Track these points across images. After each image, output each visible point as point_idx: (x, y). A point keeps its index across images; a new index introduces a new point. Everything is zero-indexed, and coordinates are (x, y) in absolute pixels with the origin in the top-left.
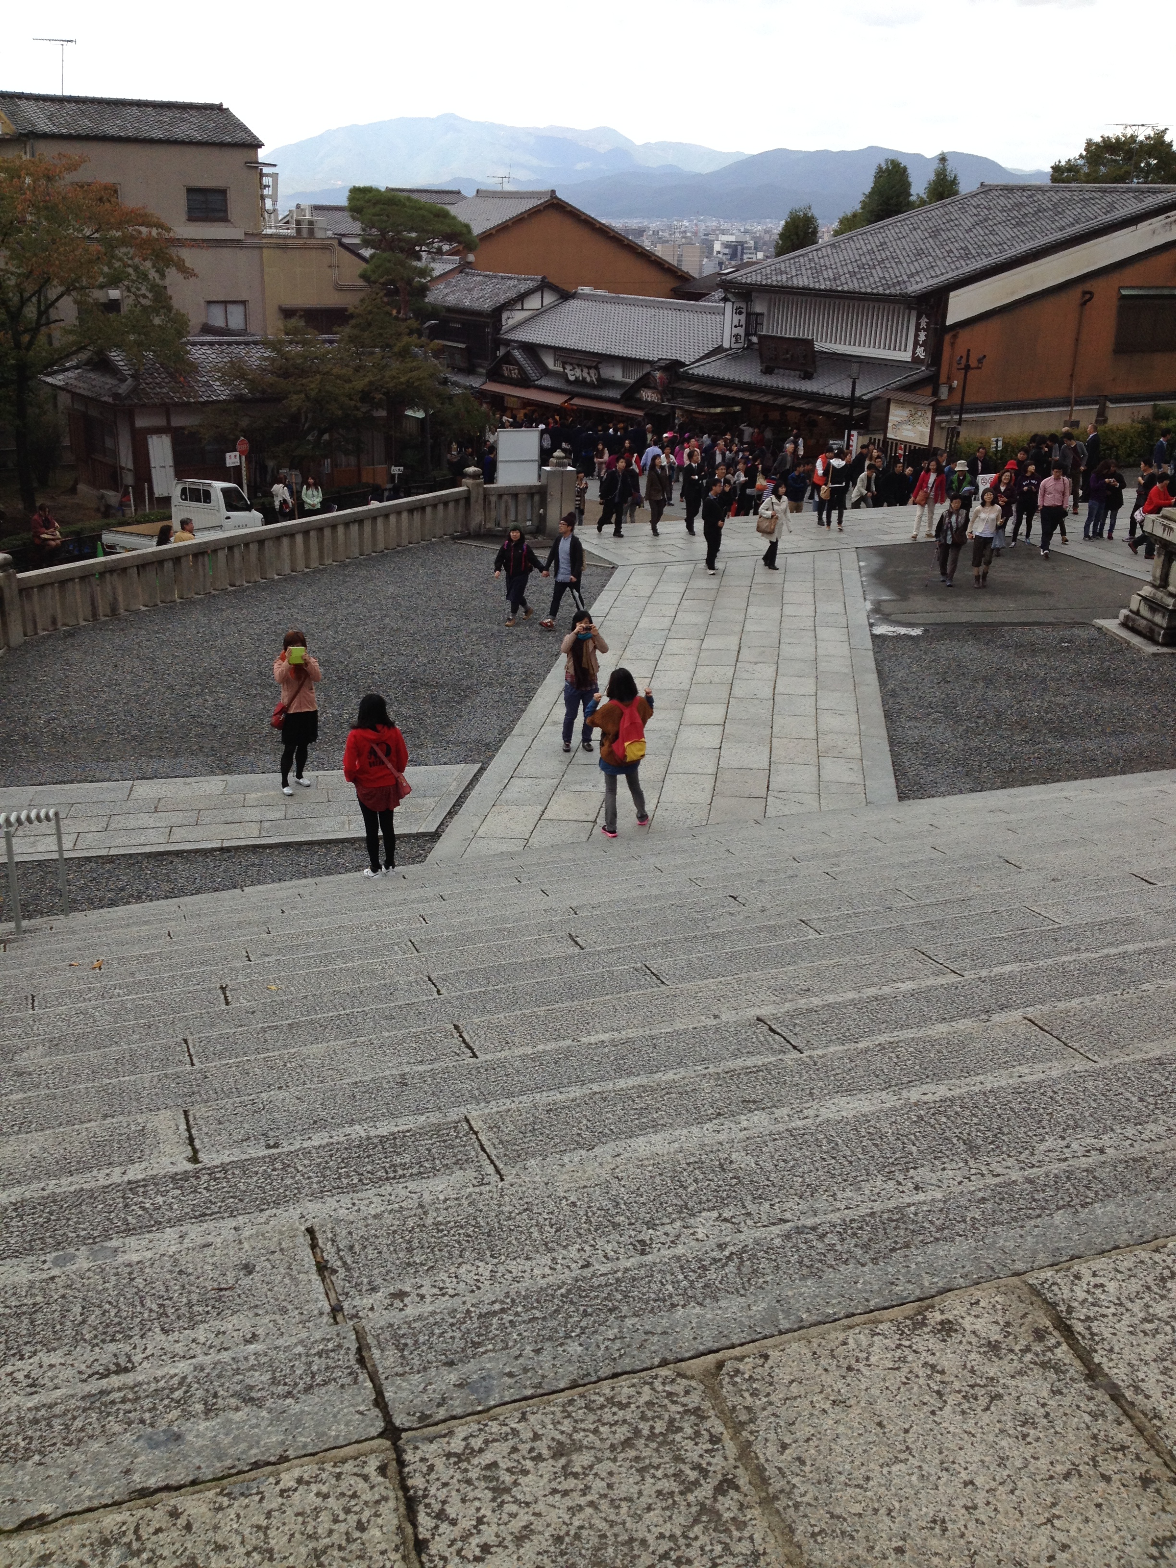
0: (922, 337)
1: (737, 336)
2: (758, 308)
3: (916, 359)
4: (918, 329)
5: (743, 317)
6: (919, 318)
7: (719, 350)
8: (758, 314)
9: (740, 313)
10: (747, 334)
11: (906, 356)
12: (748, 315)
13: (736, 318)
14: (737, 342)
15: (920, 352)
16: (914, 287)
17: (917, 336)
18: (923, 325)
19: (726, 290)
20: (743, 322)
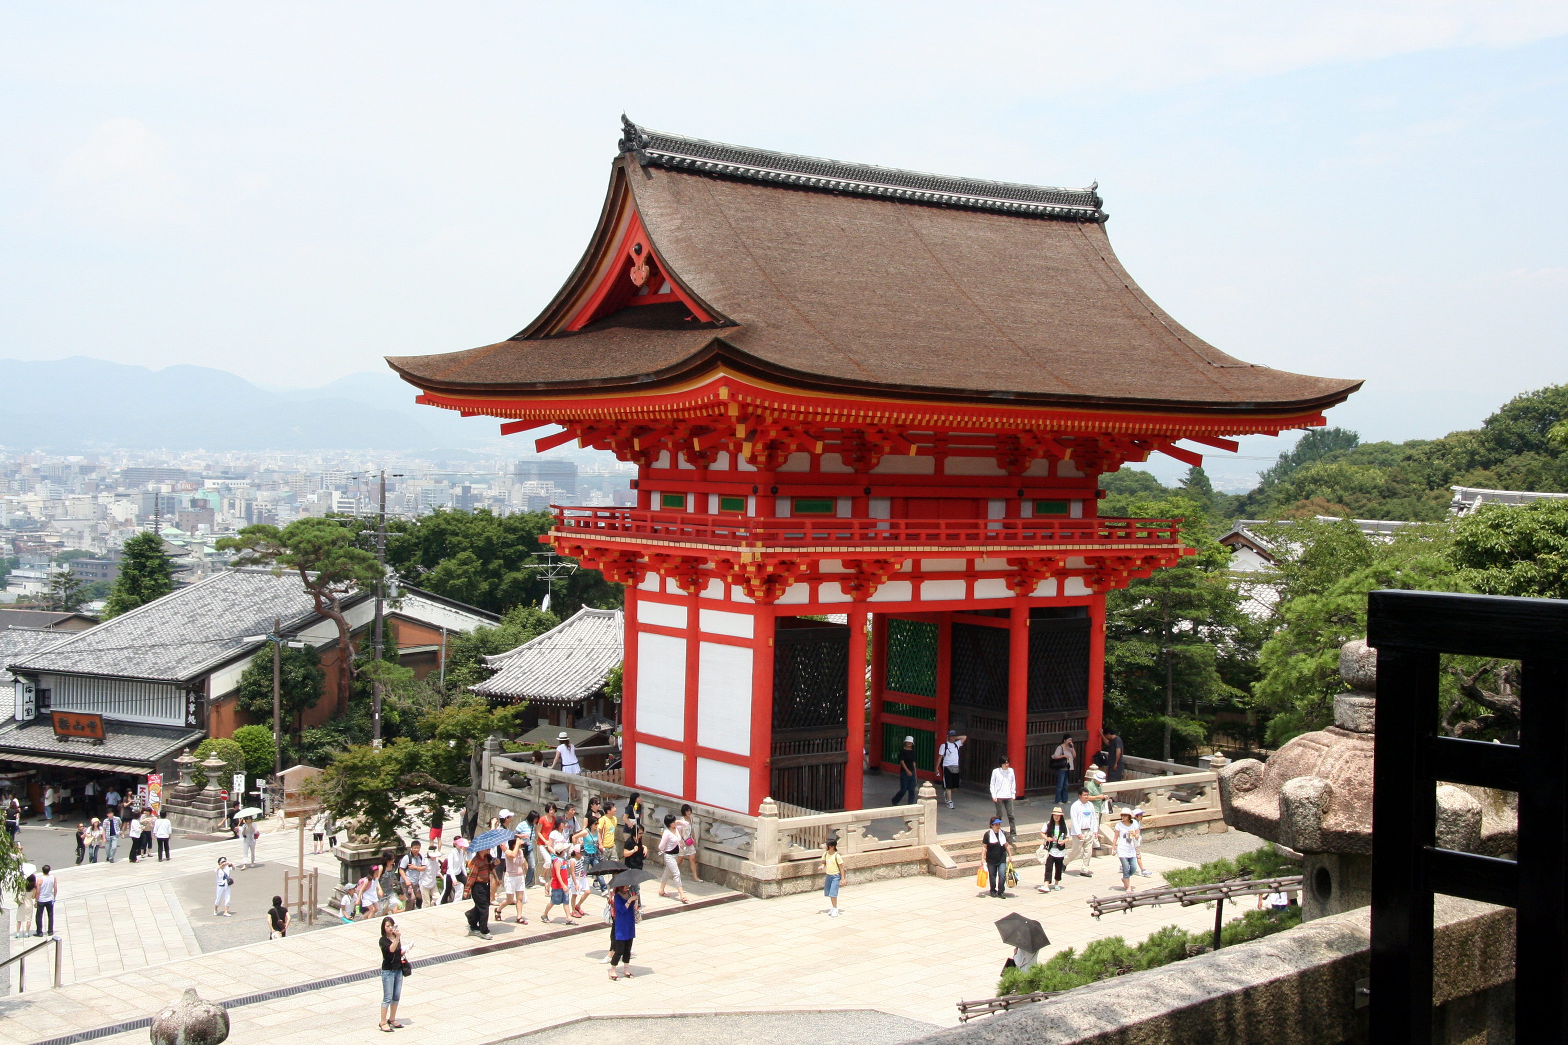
0: (192, 708)
1: (28, 711)
2: (43, 686)
3: (188, 725)
4: (188, 702)
5: (33, 695)
6: (188, 694)
7: (12, 719)
8: (44, 691)
9: (30, 691)
10: (38, 707)
11: (181, 722)
12: (37, 691)
13: (27, 695)
14: (28, 714)
15: (192, 719)
16: (183, 674)
17: (187, 707)
18: (192, 699)
19: (15, 673)
20: (33, 699)
